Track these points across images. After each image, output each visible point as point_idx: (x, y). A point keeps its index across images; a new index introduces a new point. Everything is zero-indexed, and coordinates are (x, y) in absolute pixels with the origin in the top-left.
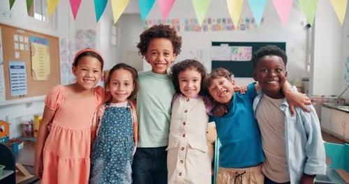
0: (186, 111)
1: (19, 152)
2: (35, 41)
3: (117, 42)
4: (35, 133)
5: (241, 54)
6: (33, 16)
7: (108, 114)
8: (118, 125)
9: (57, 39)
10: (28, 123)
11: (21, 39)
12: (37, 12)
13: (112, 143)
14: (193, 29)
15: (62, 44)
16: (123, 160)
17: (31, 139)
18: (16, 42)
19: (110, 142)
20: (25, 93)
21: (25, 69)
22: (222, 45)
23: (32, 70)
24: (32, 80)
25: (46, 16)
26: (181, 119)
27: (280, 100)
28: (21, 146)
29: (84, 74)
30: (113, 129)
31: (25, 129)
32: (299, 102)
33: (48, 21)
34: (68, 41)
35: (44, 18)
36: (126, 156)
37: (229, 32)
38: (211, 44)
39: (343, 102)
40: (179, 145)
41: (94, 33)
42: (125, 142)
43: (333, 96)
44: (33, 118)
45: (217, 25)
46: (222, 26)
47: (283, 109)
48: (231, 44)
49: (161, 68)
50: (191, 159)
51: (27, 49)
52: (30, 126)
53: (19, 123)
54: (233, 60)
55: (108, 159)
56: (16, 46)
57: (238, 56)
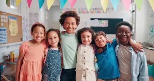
0: (85, 52)
1: (4, 69)
2: (11, 18)
3: (48, 18)
4: (11, 60)
5: (103, 24)
6: (10, 6)
7: (50, 53)
8: (55, 59)
9: (21, 17)
10: (8, 56)
11: (4, 17)
12: (11, 5)
13: (52, 67)
14: (82, 13)
15: (23, 19)
16: (57, 75)
17: (9, 63)
18: (2, 18)
19: (51, 67)
20: (6, 41)
21: (6, 31)
22: (95, 20)
23: (9, 31)
24: (10, 36)
25: (16, 7)
26: (83, 56)
27: (129, 47)
28: (4, 66)
29: (36, 35)
30: (52, 61)
31: (6, 58)
32: (138, 48)
33: (17, 9)
34: (26, 18)
35: (15, 7)
36: (58, 73)
37: (98, 14)
38: (90, 19)
39: (149, 45)
40: (82, 69)
41: (38, 14)
42: (58, 67)
43: (144, 42)
44: (10, 53)
45: (93, 11)
46: (95, 11)
47: (130, 51)
48: (99, 19)
49: (70, 31)
50: (88, 75)
51: (7, 21)
52: (9, 57)
53: (3, 55)
54: (100, 26)
55: (50, 75)
56: (2, 20)
57: (102, 25)
